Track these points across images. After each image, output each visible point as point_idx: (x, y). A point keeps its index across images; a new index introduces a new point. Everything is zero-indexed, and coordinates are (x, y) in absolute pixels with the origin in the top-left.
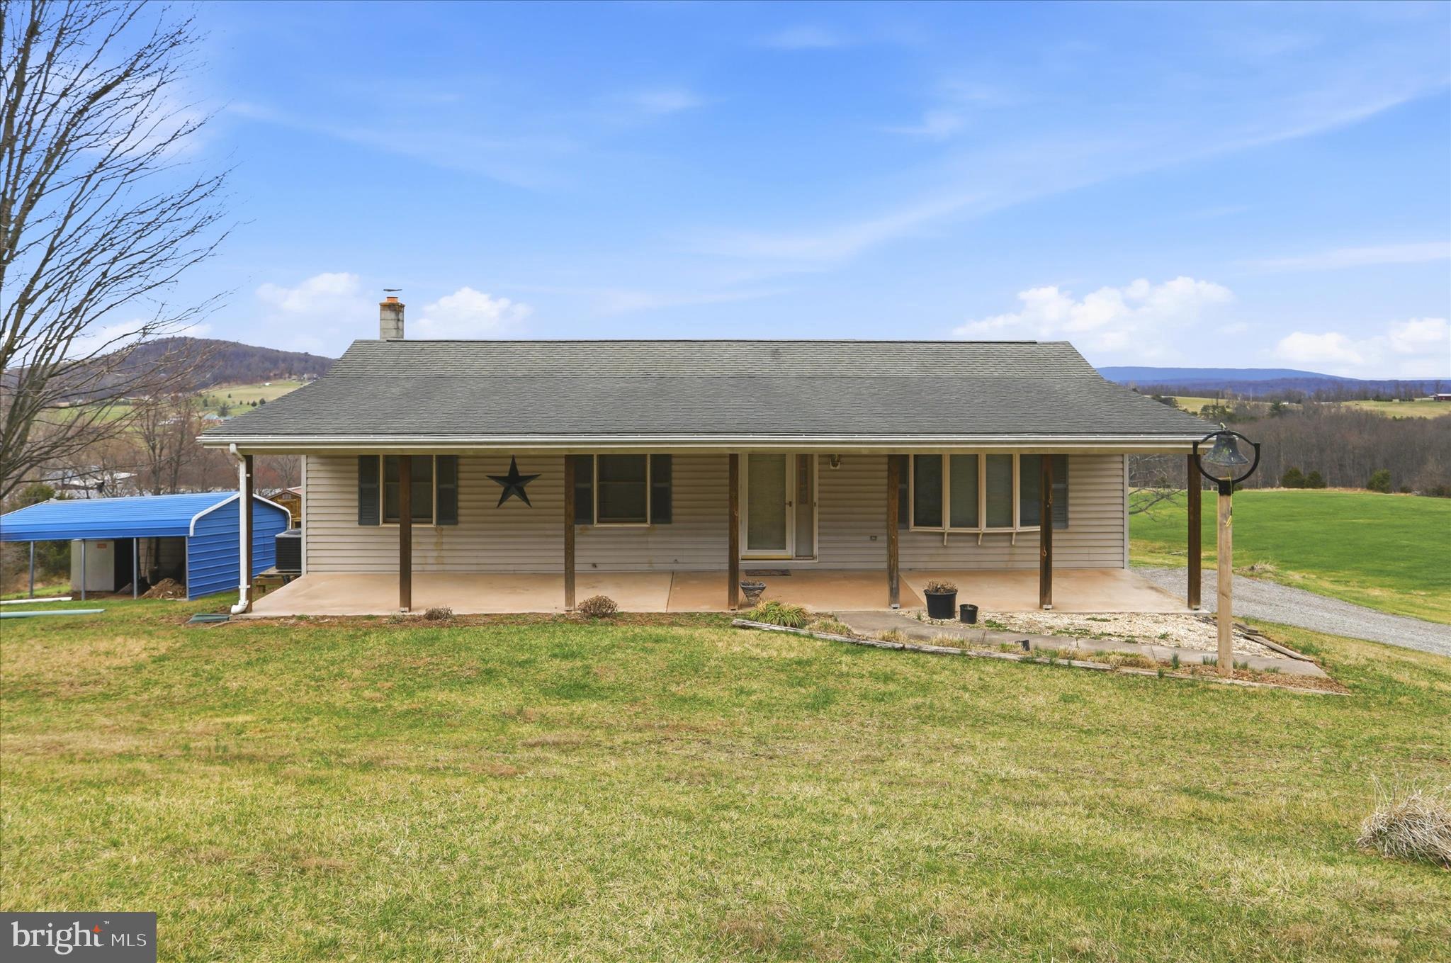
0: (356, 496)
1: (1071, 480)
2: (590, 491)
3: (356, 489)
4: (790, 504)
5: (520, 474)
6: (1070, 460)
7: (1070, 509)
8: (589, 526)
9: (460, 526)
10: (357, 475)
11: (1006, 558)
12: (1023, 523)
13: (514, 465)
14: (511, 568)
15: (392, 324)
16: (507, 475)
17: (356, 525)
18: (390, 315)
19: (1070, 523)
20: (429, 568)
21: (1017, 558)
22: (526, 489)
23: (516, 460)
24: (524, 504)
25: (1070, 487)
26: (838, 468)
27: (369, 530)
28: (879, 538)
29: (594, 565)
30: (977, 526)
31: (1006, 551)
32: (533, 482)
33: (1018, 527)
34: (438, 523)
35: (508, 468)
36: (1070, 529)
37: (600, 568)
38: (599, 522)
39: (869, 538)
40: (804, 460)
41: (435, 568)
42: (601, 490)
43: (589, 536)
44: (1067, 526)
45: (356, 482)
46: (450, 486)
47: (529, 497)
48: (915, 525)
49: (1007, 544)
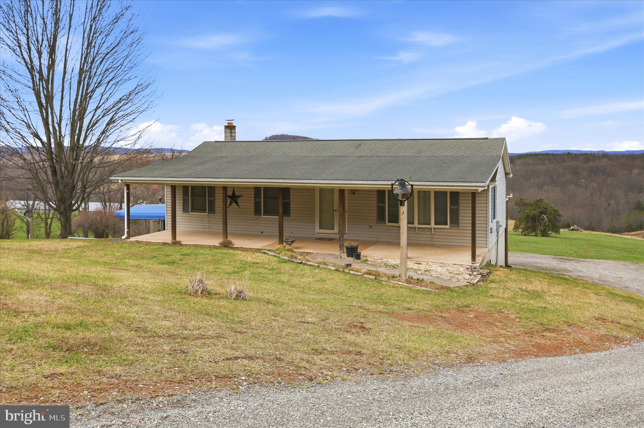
0: (182, 202)
1: (461, 205)
2: (260, 202)
3: (182, 199)
4: (336, 211)
5: (236, 195)
6: (460, 195)
7: (460, 218)
8: (260, 216)
9: (216, 214)
10: (182, 194)
11: (430, 239)
12: (436, 224)
13: (234, 191)
14: (233, 232)
15: (229, 134)
16: (231, 195)
17: (182, 212)
18: (228, 131)
19: (460, 225)
20: (205, 230)
21: (435, 240)
22: (238, 201)
23: (235, 189)
24: (237, 207)
25: (460, 208)
26: (355, 196)
27: (186, 215)
28: (373, 227)
29: (262, 232)
30: (413, 224)
31: (430, 236)
32: (240, 198)
33: (433, 225)
34: (208, 213)
35: (232, 192)
36: (460, 228)
37: (264, 233)
38: (264, 215)
39: (368, 227)
40: (342, 192)
41: (208, 230)
42: (265, 201)
43: (260, 220)
44: (458, 226)
45: (182, 196)
46: (212, 199)
47: (239, 204)
48: (389, 222)
49: (430, 233)
